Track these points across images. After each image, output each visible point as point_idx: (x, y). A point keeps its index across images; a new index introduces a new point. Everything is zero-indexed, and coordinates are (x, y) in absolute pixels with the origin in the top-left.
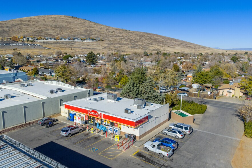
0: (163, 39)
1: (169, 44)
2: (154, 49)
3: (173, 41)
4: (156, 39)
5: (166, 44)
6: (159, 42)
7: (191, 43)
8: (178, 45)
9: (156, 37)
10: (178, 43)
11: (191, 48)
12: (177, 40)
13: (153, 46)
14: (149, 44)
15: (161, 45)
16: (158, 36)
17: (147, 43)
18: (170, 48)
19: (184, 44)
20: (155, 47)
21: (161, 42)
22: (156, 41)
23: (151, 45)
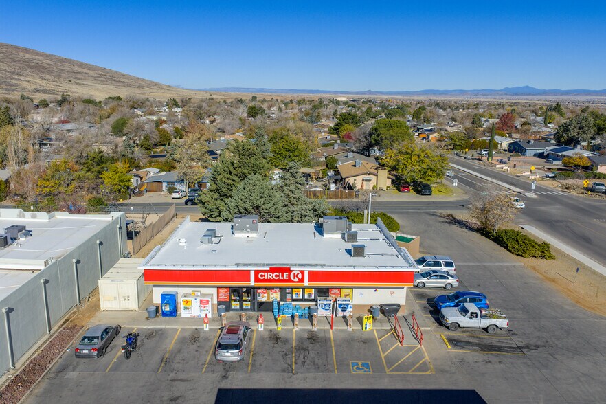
0: (50, 62)
1: (69, 75)
2: (35, 89)
3: (76, 68)
4: (29, 61)
5: (60, 76)
6: (39, 69)
7: (123, 75)
8: (95, 79)
9: (27, 56)
10: (91, 73)
11: (129, 85)
12: (86, 64)
13: (27, 79)
14: (13, 73)
15: (48, 76)
16: (27, 51)
17: (5, 70)
18: (77, 86)
19: (109, 77)
20: (36, 83)
21: (44, 68)
22: (30, 67)
23: (22, 78)
